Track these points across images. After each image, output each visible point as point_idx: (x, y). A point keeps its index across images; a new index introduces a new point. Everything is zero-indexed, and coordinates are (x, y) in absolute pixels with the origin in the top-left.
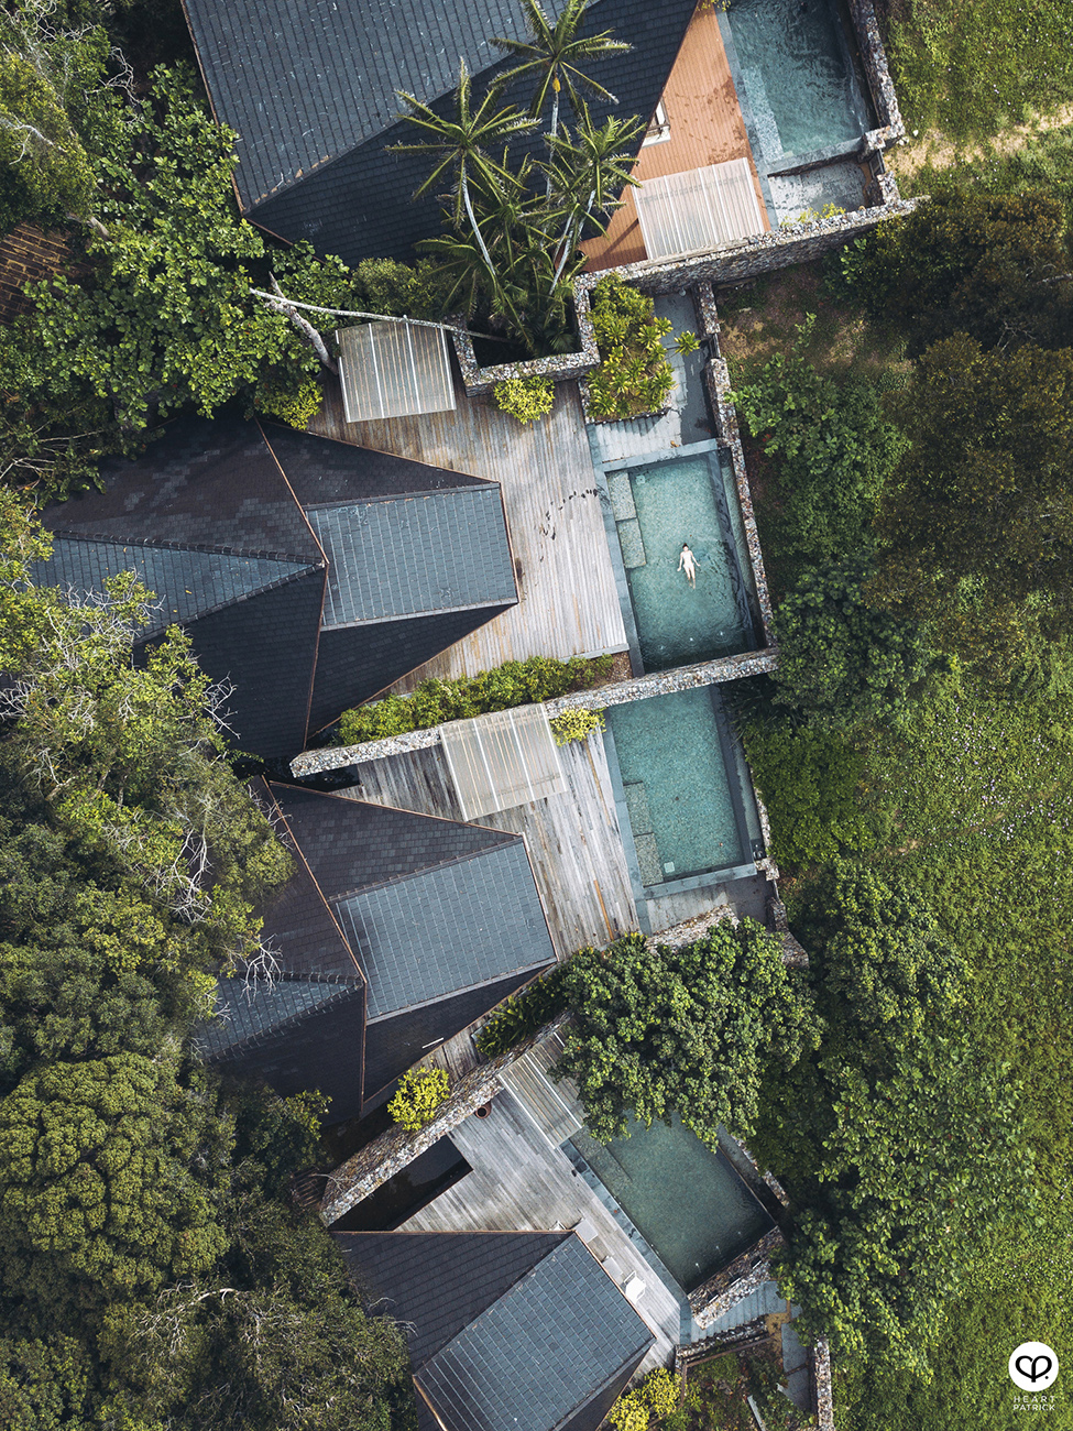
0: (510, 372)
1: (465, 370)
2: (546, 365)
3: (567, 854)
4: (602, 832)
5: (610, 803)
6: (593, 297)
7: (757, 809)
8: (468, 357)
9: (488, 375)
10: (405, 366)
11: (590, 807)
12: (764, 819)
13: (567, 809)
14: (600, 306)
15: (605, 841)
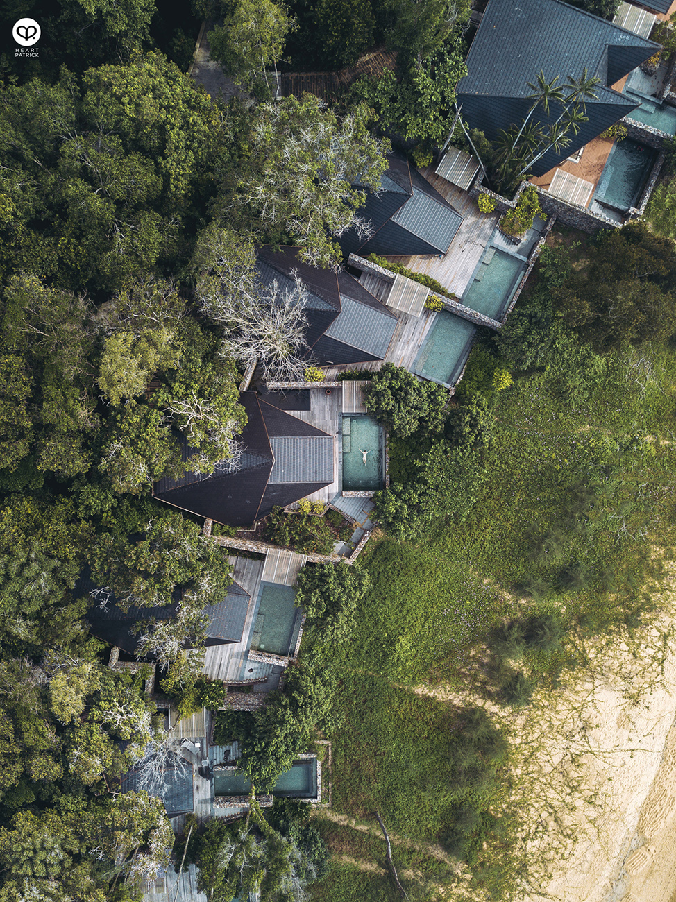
0: (488, 193)
1: (477, 182)
2: (499, 197)
3: (401, 343)
4: (415, 344)
5: (423, 338)
6: (526, 189)
7: (462, 371)
8: (480, 180)
9: (482, 189)
10: (462, 169)
11: (417, 335)
12: (461, 376)
13: (410, 330)
14: (526, 193)
15: (414, 347)
